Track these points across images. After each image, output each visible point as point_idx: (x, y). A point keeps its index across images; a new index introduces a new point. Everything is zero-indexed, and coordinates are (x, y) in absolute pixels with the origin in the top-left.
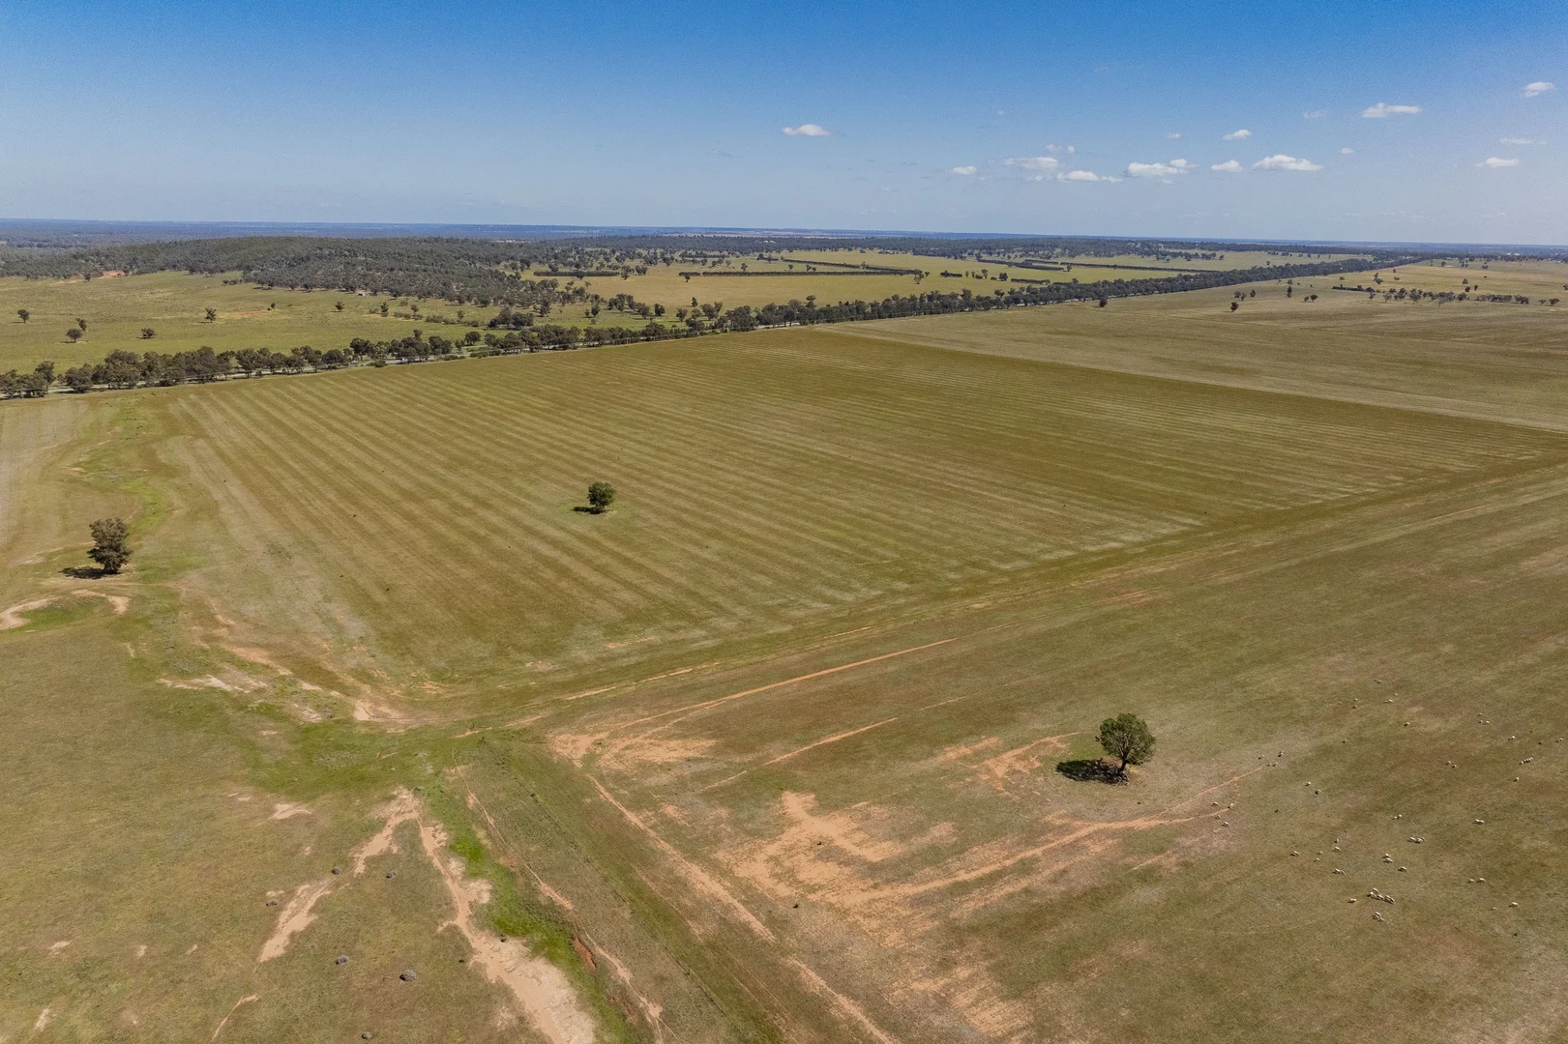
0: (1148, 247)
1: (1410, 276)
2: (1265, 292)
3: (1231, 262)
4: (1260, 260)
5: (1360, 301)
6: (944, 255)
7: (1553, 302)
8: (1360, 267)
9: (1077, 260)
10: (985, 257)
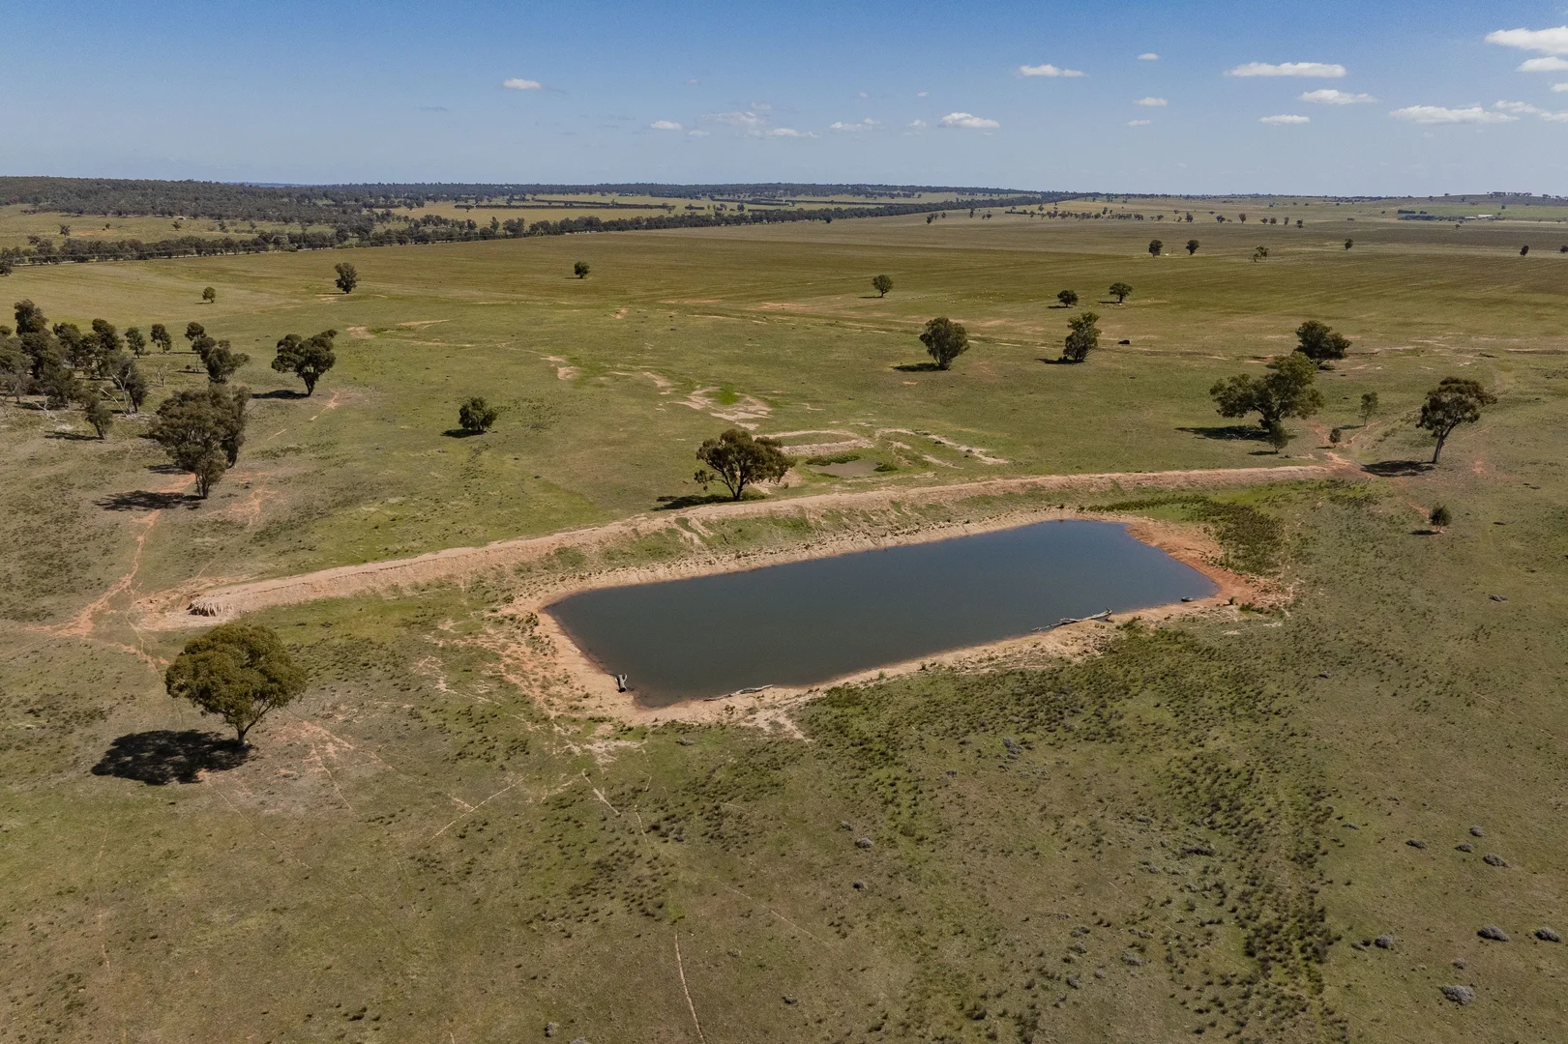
0: (857, 190)
1: (1062, 207)
2: (951, 215)
3: (926, 199)
4: (952, 197)
5: (1026, 218)
6: (680, 197)
7: (1160, 217)
8: (1030, 202)
9: (798, 198)
10: (717, 197)
